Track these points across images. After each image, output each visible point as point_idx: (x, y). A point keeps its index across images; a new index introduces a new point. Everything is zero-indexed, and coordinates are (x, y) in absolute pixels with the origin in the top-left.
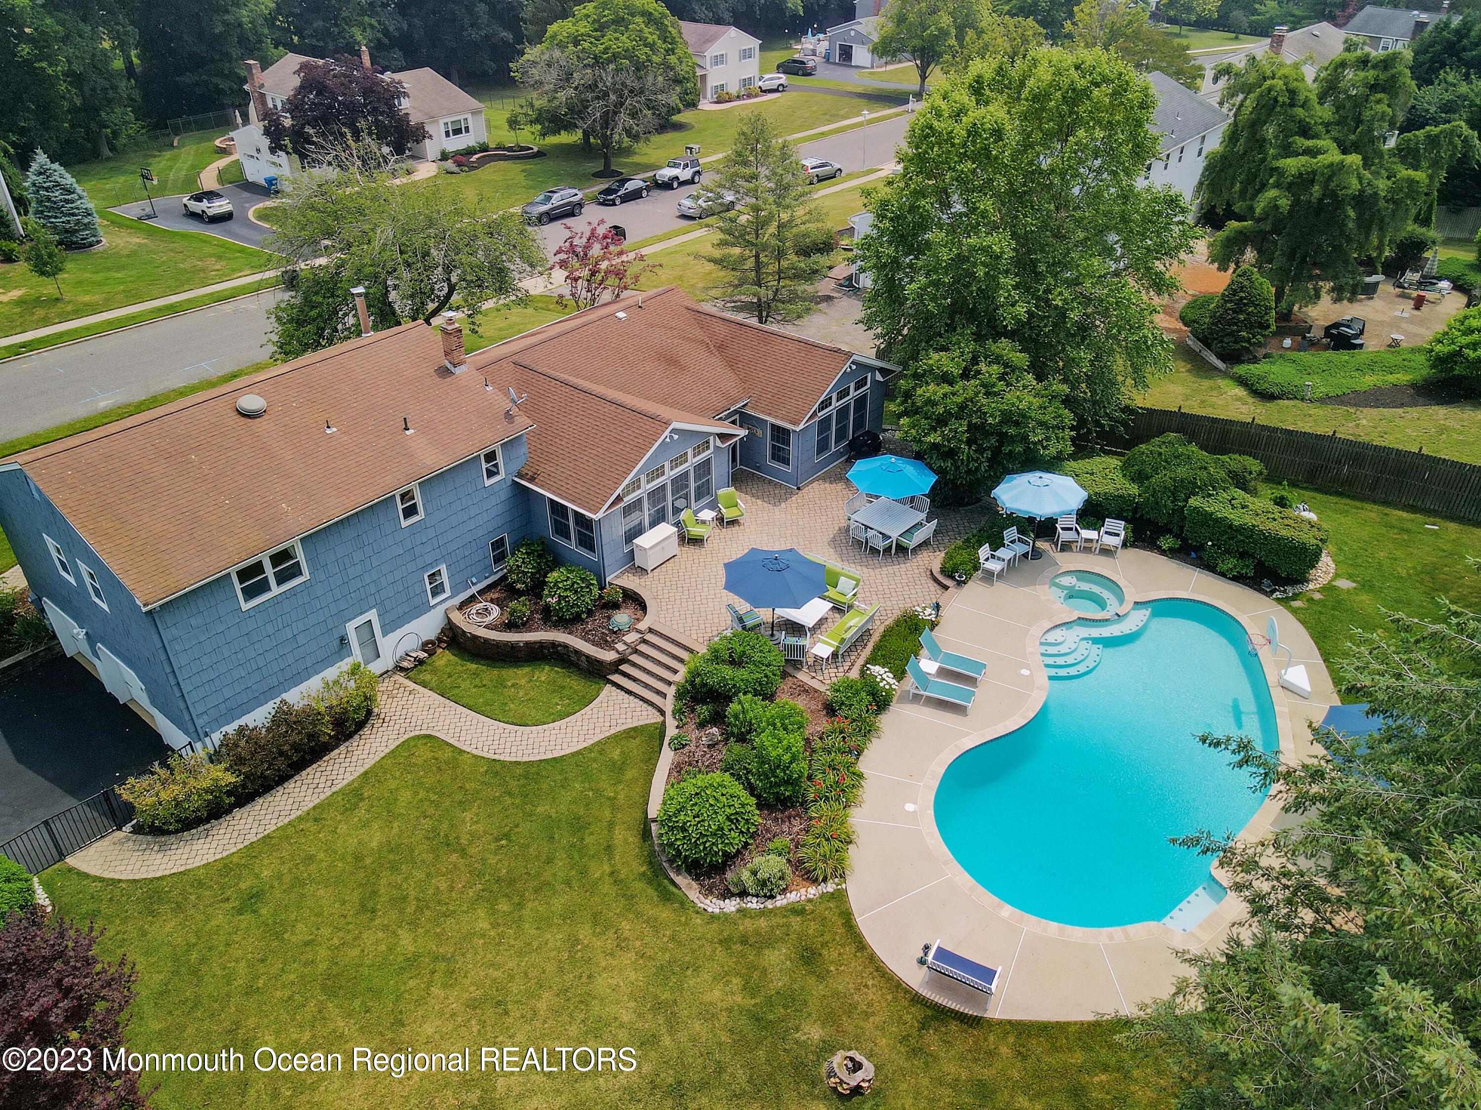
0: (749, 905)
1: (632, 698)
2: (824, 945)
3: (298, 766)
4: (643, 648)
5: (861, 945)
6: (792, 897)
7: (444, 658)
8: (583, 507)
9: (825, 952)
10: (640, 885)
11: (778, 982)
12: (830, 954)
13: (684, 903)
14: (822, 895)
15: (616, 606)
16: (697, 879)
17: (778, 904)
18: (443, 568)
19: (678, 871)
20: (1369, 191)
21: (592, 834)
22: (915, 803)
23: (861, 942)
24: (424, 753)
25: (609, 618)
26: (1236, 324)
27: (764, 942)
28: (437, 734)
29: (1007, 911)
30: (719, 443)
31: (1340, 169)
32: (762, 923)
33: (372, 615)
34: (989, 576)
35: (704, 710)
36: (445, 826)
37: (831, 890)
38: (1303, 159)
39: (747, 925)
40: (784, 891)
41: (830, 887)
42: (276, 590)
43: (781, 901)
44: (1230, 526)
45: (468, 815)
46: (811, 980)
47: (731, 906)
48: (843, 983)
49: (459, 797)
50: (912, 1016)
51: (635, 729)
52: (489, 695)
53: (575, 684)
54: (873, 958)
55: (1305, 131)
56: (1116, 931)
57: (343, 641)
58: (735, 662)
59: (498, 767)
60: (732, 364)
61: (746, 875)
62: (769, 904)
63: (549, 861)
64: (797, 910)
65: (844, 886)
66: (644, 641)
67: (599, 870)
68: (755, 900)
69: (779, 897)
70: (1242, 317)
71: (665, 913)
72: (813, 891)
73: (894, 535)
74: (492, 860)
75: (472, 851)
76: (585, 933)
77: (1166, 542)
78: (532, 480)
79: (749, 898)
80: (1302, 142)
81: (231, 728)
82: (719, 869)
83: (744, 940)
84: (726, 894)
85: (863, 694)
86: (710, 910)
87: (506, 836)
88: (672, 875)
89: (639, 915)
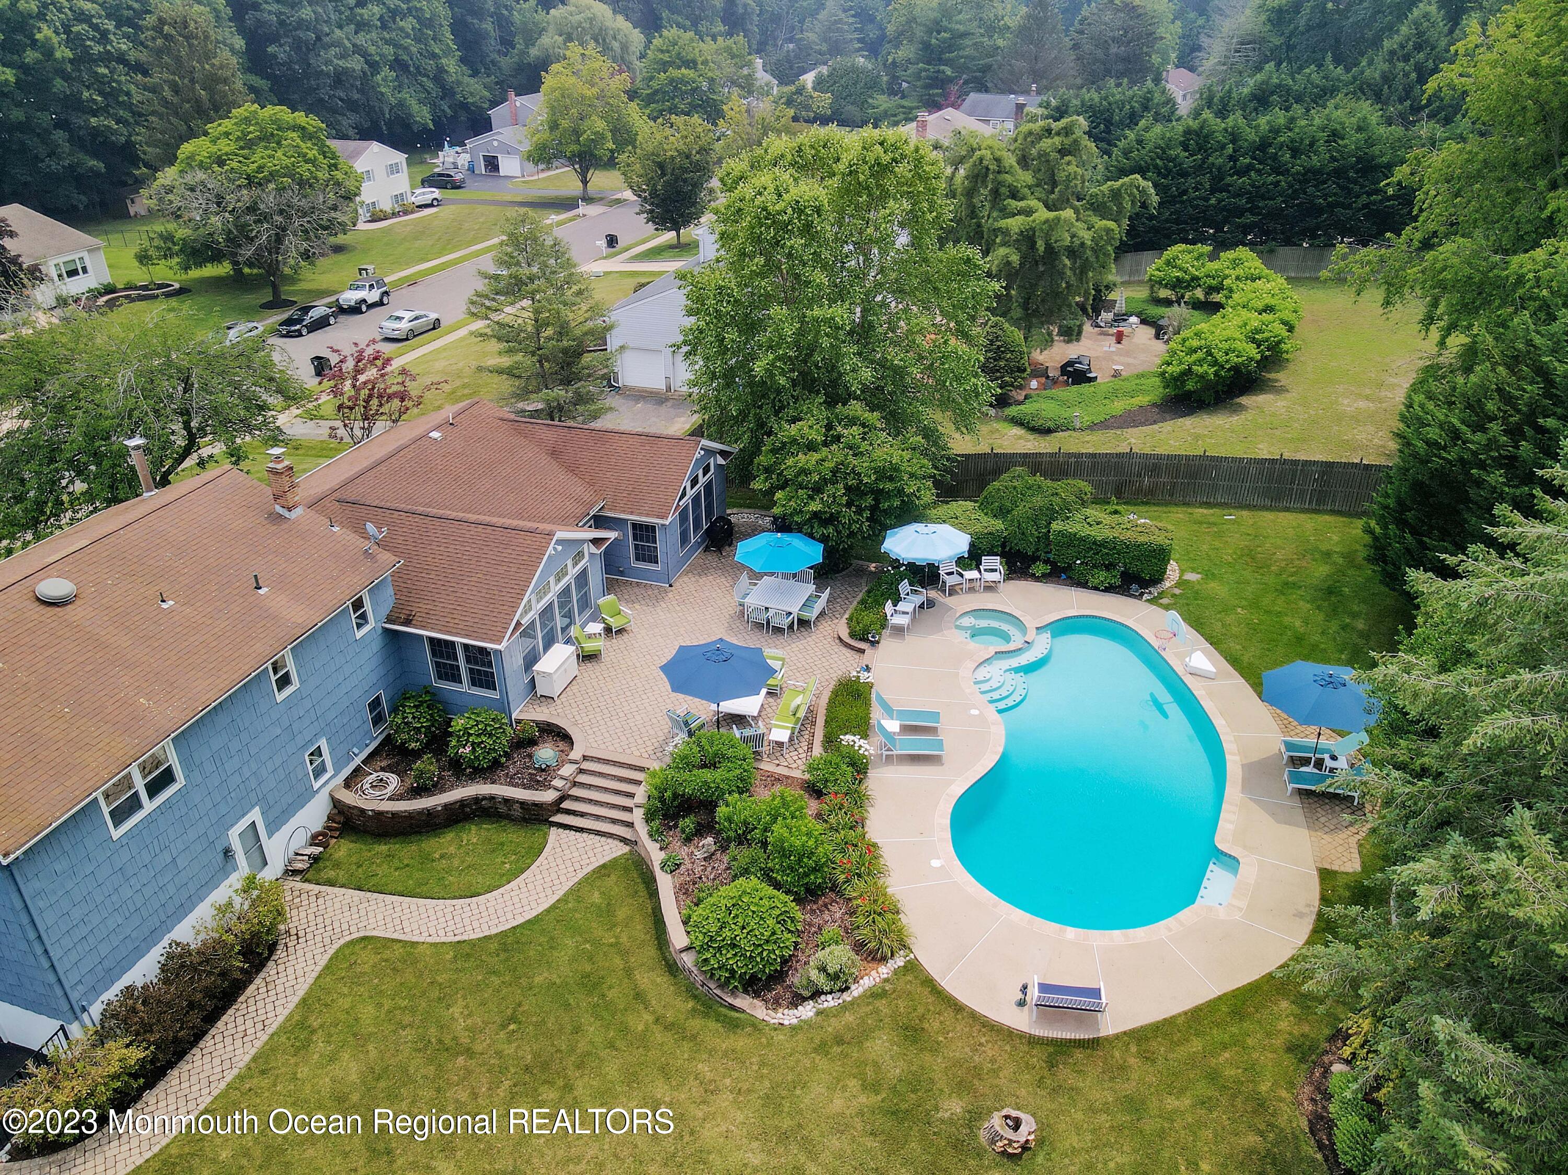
0: (826, 1004)
1: (585, 835)
2: (922, 1018)
4: (582, 778)
5: (958, 1007)
6: (866, 982)
7: (343, 849)
8: (483, 640)
9: (926, 1026)
10: (696, 1024)
11: (895, 1071)
12: (933, 1025)
13: (756, 1026)
14: (896, 972)
15: (533, 742)
16: (757, 994)
17: (855, 994)
18: (323, 743)
19: (733, 993)
20: (1077, 242)
21: (610, 988)
22: (939, 858)
23: (956, 1005)
24: (367, 959)
25: (530, 756)
26: (998, 371)
27: (861, 1035)
28: (375, 933)
29: (1071, 933)
30: (593, 549)
31: (1056, 225)
32: (849, 1017)
33: (255, 815)
34: (899, 631)
35: (688, 823)
36: (433, 1031)
37: (902, 964)
38: (1020, 219)
39: (834, 1025)
40: (856, 981)
41: (899, 961)
42: (149, 806)
43: (856, 991)
44: (1095, 543)
45: (456, 1010)
46: (927, 1057)
47: (807, 1011)
48: (959, 1050)
49: (435, 994)
50: (1037, 1058)
51: (604, 866)
52: (417, 875)
53: (513, 836)
54: (974, 1016)
55: (1015, 195)
56: (1170, 921)
57: (227, 853)
58: (710, 764)
59: (467, 949)
60: (572, 469)
61: (814, 974)
62: (846, 996)
63: (577, 1030)
64: (874, 994)
65: (912, 956)
66: (581, 771)
67: (640, 1021)
68: (829, 997)
69: (853, 987)
70: (1002, 363)
71: (740, 1042)
72: (884, 971)
73: (795, 610)
74: (509, 1050)
75: (478, 1048)
77: (1040, 568)
78: (407, 622)
79: (823, 997)
80: (1014, 204)
81: (112, 993)
82: (778, 977)
83: (839, 1041)
84: (797, 1000)
85: (844, 767)
86: (786, 1022)
87: (513, 1019)
88: (730, 1000)
89: (711, 1052)
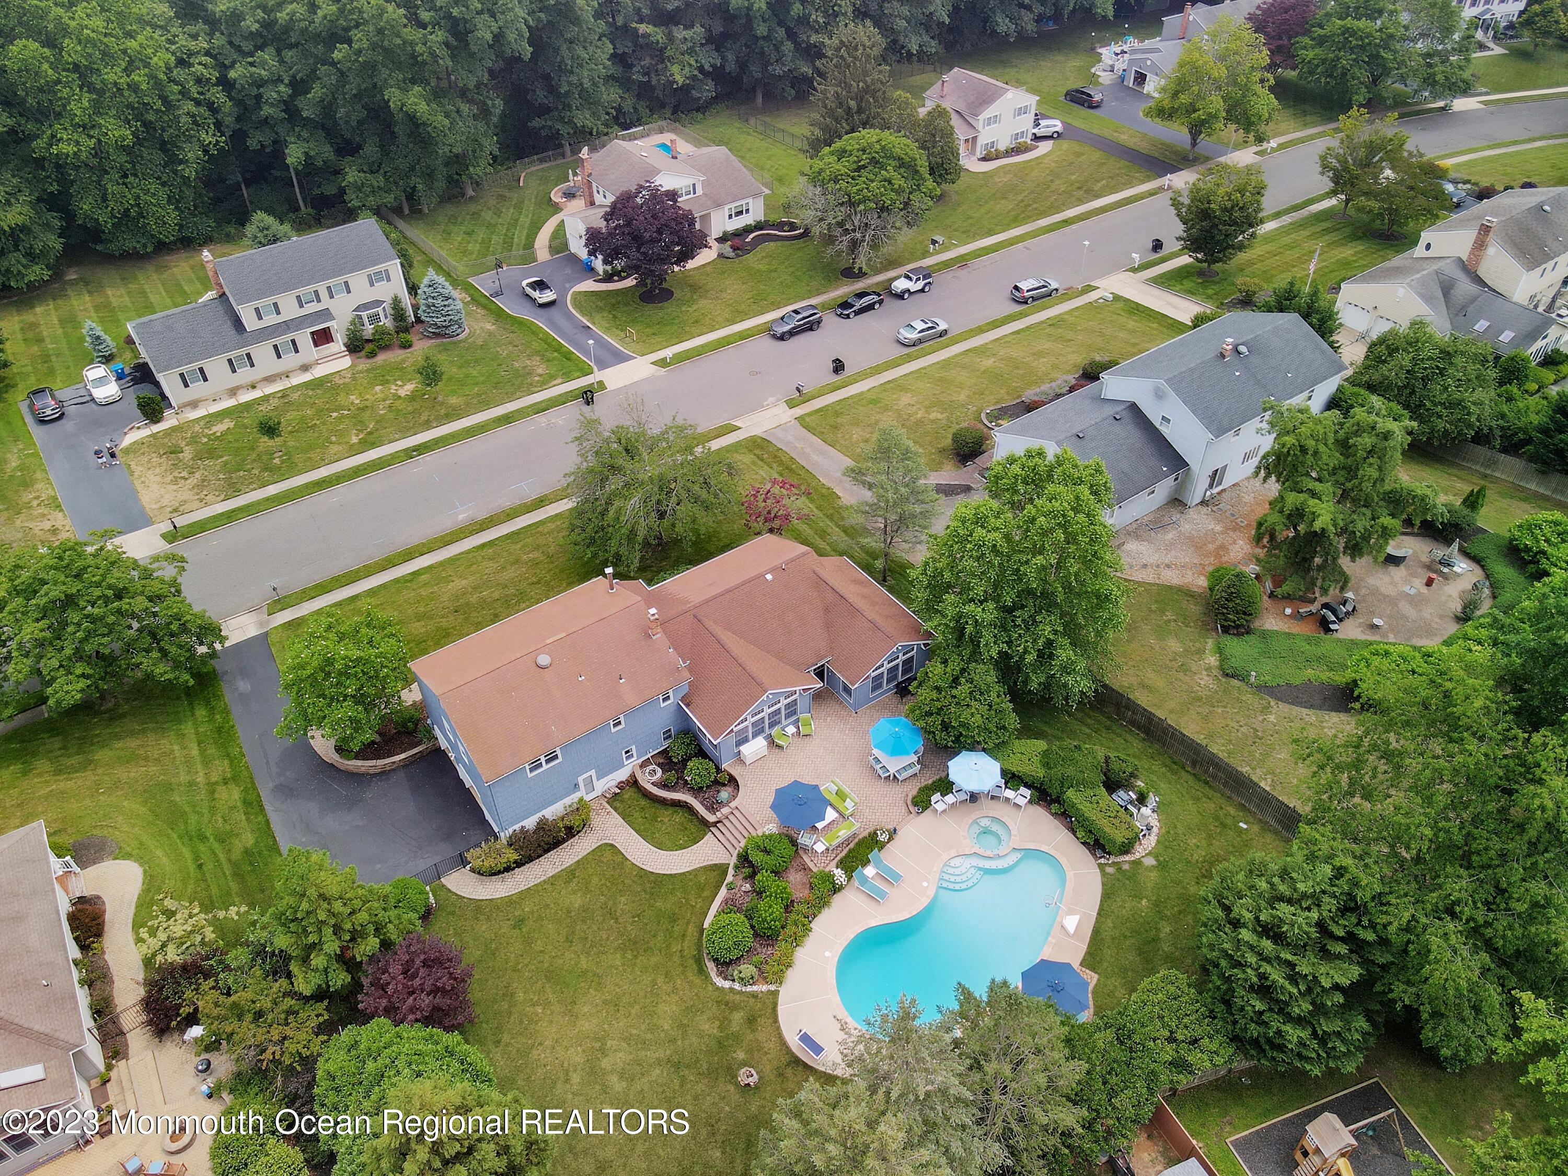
0: (735, 986)
1: (719, 844)
2: (760, 1016)
3: (547, 851)
4: (731, 817)
5: (776, 1020)
6: (755, 988)
7: (629, 794)
8: (712, 736)
9: (759, 1020)
10: (691, 961)
11: (735, 1028)
12: (762, 1021)
13: (707, 977)
14: (768, 991)
15: (723, 785)
16: (716, 967)
17: (747, 989)
18: (634, 747)
19: (709, 960)
21: (678, 925)
22: (831, 953)
24: (608, 856)
25: (718, 792)
27: (734, 1007)
28: (618, 845)
30: (802, 692)
32: (737, 997)
33: (593, 773)
34: (935, 812)
35: (747, 871)
36: (611, 903)
37: (773, 989)
39: (730, 997)
40: (751, 984)
41: (773, 987)
42: (545, 767)
43: (749, 989)
45: (623, 899)
46: (748, 1031)
47: (727, 984)
48: (761, 1036)
49: (620, 887)
50: (784, 1060)
51: (715, 864)
52: (647, 825)
53: (692, 827)
54: (779, 1028)
57: (576, 786)
58: (767, 852)
59: (642, 873)
61: (736, 972)
62: (743, 989)
63: (655, 936)
64: (754, 995)
65: (779, 989)
66: (733, 813)
67: (676, 947)
68: (738, 985)
69: (748, 986)
71: (697, 981)
72: (764, 988)
73: (892, 771)
74: (629, 928)
75: (620, 920)
76: (660, 980)
77: (1056, 808)
78: (687, 705)
79: (735, 983)
81: (517, 827)
82: (728, 964)
83: (727, 1004)
84: (725, 979)
85: (828, 883)
86: (717, 983)
87: (638, 916)
88: (706, 961)
89: (686, 977)
